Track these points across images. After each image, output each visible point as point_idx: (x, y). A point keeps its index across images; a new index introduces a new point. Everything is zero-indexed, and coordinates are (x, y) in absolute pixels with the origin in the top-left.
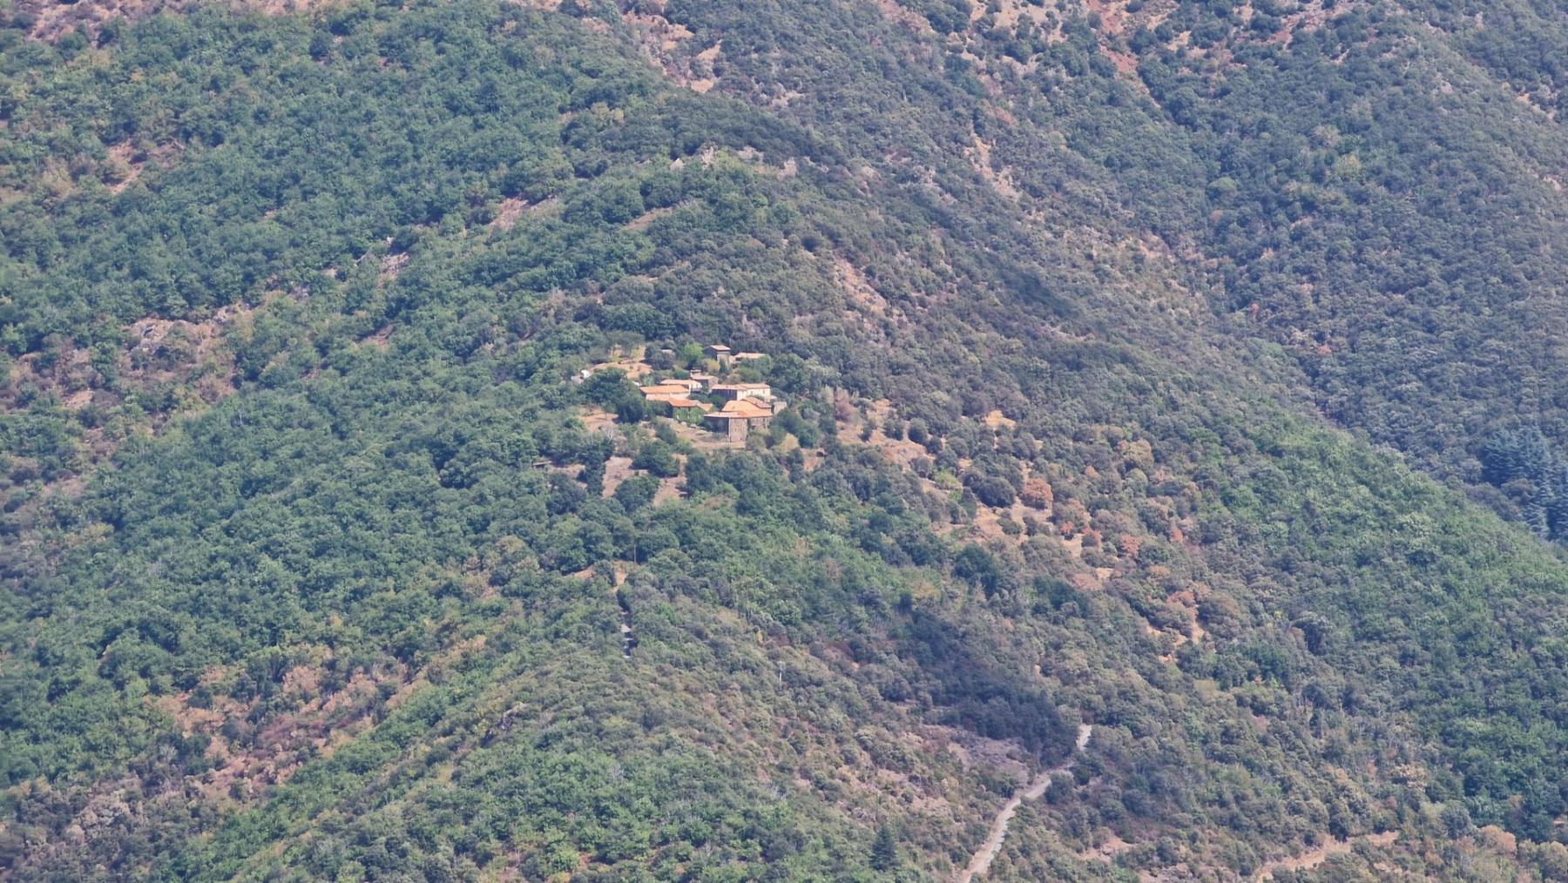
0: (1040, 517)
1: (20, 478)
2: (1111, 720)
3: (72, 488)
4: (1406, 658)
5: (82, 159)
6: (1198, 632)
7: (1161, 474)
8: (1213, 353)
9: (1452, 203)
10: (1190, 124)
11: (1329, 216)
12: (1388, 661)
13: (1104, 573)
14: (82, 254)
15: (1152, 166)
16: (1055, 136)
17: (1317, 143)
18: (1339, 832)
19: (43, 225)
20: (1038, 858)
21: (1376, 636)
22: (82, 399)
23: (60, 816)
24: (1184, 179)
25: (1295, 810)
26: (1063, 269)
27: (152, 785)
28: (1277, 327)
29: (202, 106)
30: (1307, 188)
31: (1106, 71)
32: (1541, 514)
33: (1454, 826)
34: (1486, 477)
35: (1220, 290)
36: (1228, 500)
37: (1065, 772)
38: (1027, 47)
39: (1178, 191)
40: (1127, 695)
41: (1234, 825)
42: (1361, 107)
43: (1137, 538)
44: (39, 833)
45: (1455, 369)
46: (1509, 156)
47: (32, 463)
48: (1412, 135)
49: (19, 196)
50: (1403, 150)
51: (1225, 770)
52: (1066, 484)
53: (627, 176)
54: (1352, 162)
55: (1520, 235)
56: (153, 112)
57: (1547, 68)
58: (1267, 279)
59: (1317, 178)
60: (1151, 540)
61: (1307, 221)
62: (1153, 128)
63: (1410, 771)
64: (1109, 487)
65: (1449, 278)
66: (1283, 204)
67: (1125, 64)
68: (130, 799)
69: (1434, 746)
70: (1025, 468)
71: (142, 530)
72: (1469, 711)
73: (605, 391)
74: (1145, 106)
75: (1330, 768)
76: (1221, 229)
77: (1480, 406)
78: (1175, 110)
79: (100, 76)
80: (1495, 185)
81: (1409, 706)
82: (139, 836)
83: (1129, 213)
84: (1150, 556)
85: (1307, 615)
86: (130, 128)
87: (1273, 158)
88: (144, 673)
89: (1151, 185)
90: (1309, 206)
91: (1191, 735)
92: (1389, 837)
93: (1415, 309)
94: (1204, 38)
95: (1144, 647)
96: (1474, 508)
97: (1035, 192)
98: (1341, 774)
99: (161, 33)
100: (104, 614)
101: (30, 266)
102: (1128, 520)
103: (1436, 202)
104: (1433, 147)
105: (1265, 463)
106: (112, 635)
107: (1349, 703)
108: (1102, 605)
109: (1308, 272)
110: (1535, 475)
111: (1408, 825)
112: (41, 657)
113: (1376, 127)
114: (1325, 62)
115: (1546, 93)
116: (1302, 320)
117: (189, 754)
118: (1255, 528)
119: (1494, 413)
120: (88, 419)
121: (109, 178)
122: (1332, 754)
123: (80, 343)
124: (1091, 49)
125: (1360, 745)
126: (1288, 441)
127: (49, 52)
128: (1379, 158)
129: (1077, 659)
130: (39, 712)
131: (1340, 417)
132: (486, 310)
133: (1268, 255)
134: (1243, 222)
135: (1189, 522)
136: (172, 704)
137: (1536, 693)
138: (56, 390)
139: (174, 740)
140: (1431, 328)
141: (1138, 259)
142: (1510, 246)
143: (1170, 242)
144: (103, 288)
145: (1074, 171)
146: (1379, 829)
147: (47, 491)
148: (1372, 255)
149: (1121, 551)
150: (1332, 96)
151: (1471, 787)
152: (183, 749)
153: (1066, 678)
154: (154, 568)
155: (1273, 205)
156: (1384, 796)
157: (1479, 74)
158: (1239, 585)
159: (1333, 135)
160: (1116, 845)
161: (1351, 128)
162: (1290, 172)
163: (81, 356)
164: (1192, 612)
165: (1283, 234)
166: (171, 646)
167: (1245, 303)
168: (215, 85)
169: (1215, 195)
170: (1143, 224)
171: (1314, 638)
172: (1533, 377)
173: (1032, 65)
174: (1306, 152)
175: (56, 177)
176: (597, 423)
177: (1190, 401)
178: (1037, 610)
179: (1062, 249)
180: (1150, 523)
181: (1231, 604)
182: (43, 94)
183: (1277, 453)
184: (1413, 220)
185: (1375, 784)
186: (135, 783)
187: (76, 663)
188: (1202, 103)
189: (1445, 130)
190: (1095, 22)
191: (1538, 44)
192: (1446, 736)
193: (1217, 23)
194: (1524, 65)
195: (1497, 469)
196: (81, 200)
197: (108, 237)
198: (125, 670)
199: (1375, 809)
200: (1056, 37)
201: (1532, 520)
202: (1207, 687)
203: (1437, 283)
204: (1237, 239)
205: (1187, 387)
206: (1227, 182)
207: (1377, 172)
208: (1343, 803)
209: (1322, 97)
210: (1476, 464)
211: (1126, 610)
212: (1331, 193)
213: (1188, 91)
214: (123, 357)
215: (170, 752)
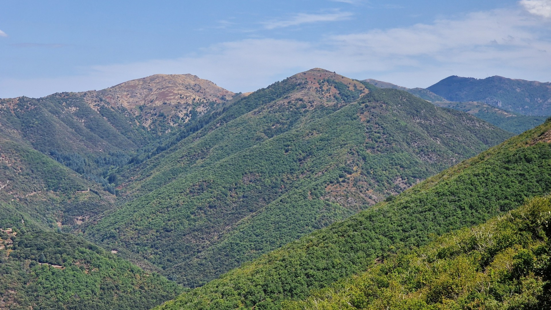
0: (3, 159)
2: (11, 180)
4: (42, 173)
6: (20, 171)
7: (17, 154)
8: (22, 142)
9: (47, 127)
11: (34, 128)
12: (40, 174)
13: (10, 165)
15: (15, 122)
16: (5, 119)
17: (33, 120)
18: (35, 191)
20: (3, 194)
21: (39, 171)
24: (19, 124)
25: (30, 189)
26: (6, 133)
28: (29, 139)
30: (32, 125)
31: (11, 113)
32: (56, 158)
33: (47, 190)
34: (51, 155)
35: (23, 135)
36: (23, 157)
37: (6, 185)
38: (2, 110)
39: (18, 125)
40: (13, 177)
41: (24, 190)
42: (38, 117)
43: (14, 161)
45: (47, 144)
46: (53, 122)
48: (43, 120)
51: (23, 185)
52: (6, 155)
54: (37, 122)
55: (54, 130)
57: (57, 113)
58: (28, 134)
59: (33, 124)
61: (32, 128)
62: (15, 119)
63: (42, 185)
64: (11, 156)
65: (47, 134)
66: (30, 127)
67: (13, 112)
69: (45, 182)
70: (2, 154)
72: (49, 179)
74: (15, 116)
75: (34, 185)
76: (23, 129)
78: (18, 117)
80: (52, 125)
81: (42, 178)
83: (13, 127)
84: (15, 163)
85: (32, 169)
87: (28, 122)
89: (15, 124)
90: (32, 127)
91: (19, 181)
92: (40, 192)
93: (43, 138)
94: (21, 109)
95: (14, 172)
96: (49, 158)
97: (3, 125)
102: (13, 159)
103: (45, 127)
104: (45, 121)
105: (28, 153)
107: (36, 178)
108: (10, 168)
109: (32, 134)
110: (56, 155)
111: (42, 190)
113: (39, 119)
114: (34, 112)
115: (57, 116)
116: (31, 138)
118: (26, 160)
119: (51, 148)
122: (34, 183)
124: (9, 110)
125: (37, 182)
126: (30, 151)
128: (39, 122)
129: (7, 174)
131: (35, 149)
133: (28, 132)
134: (25, 128)
135: (19, 159)
137: (56, 177)
140: (45, 139)
141: (14, 132)
143: (17, 130)
145: (7, 123)
148: (39, 132)
149: (12, 162)
150: (35, 115)
151: (49, 186)
155: (28, 127)
156: (40, 187)
157: (50, 113)
158: (25, 166)
160: (11, 193)
161: (37, 119)
162: (30, 123)
164: (20, 169)
165: (29, 130)
167: (25, 137)
169: (22, 126)
170: (15, 128)
171: (32, 171)
172: (55, 145)
173: (3, 112)
177: (19, 147)
178: (3, 168)
179: (6, 131)
180: (15, 159)
181: (24, 168)
183: (29, 152)
184: (43, 128)
188: (21, 116)
189: (46, 119)
190: (9, 107)
193: (23, 108)
194: (55, 112)
195: (52, 154)
199: (39, 189)
200: (5, 109)
201: (55, 159)
202: (21, 176)
205: (19, 145)
206: (23, 124)
208: (35, 188)
209: (33, 116)
210: (49, 153)
211: (13, 168)
212: (35, 125)
213: (19, 115)
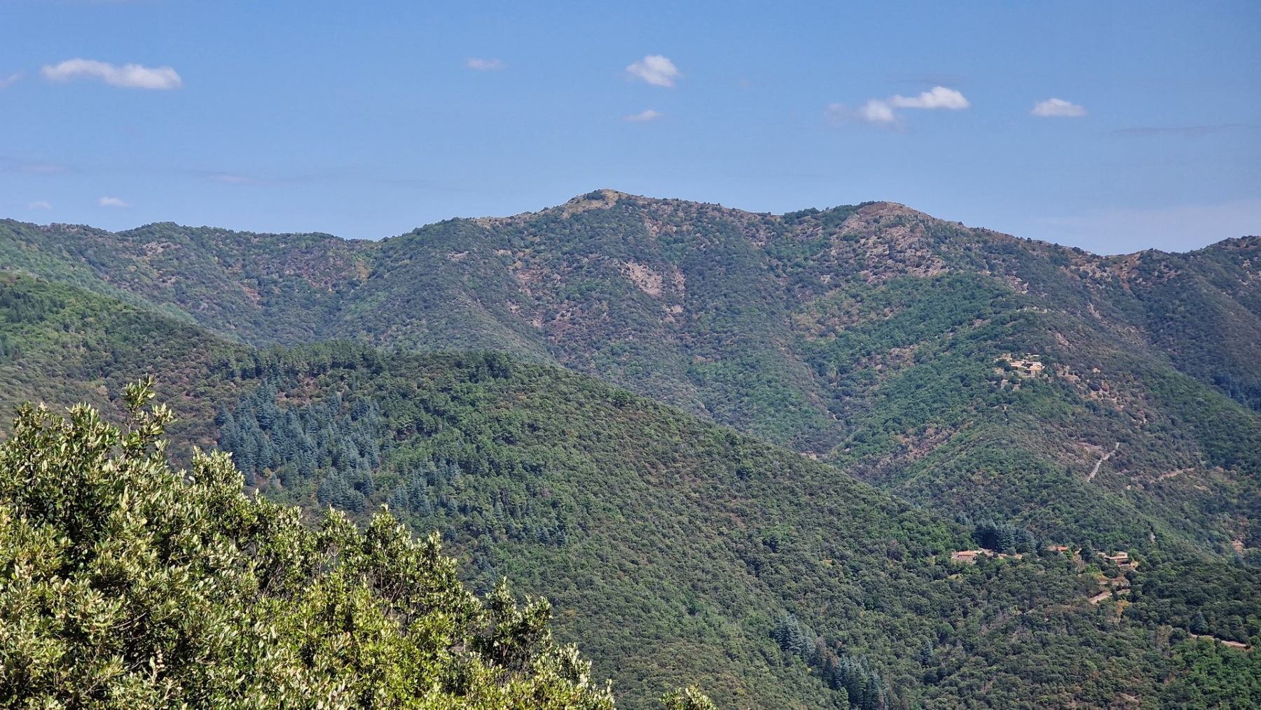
0: (1106, 393)
1: (865, 385)
2: (1124, 441)
3: (876, 388)
4: (1196, 427)
5: (879, 311)
6: (1145, 420)
7: (1136, 383)
8: (1148, 354)
9: (1207, 318)
10: (1142, 300)
11: (1176, 322)
12: (1191, 427)
13: (1122, 406)
14: (879, 333)
15: (1133, 310)
16: (1110, 303)
17: (1173, 304)
18: (1180, 468)
19: (870, 326)
20: (1107, 474)
21: (1188, 421)
22: (880, 367)
23: (875, 463)
24: (1141, 313)
25: (1169, 463)
26: (1111, 335)
27: (896, 456)
28: (1164, 348)
29: (906, 299)
30: (1171, 315)
31: (1122, 288)
32: (1229, 392)
33: (1208, 466)
34: (1216, 383)
35: (1150, 339)
36: (1152, 389)
37: (1113, 453)
38: (1102, 282)
39: (1140, 316)
40: (1128, 435)
41: (1154, 466)
42: (1184, 296)
43: (1129, 398)
44: (870, 467)
45: (1207, 358)
46: (1221, 307)
47: (867, 382)
48: (1197, 302)
49: (864, 320)
50: (1195, 306)
51: (1152, 453)
52: (1112, 386)
53: (1006, 314)
54: (1182, 308)
55: (1223, 326)
56: (895, 301)
57: (1229, 286)
58: (1161, 337)
59: (1173, 312)
60: (1133, 399)
61: (1171, 323)
62: (1133, 301)
63: (1197, 453)
64: (1123, 386)
65: (1206, 336)
66: (1165, 319)
67: (1126, 286)
68: (891, 459)
69: (1203, 447)
70: (1103, 382)
71: (893, 397)
72: (1212, 439)
73: (1001, 364)
74: (1131, 296)
75: (1177, 453)
76: (1150, 325)
77: (1214, 366)
78: (1139, 297)
79: (883, 292)
80: (1217, 314)
81: (1197, 438)
82: (893, 468)
83: (1128, 321)
84: (1132, 403)
85: (1172, 416)
86: (889, 304)
87: (1163, 308)
88: (894, 430)
89: (1133, 314)
90: (1172, 319)
91: (1144, 445)
92: (1192, 469)
93: (1197, 343)
94: (1145, 280)
95: (1132, 424)
96: (1213, 391)
97: (1104, 316)
98: (1180, 454)
99: (897, 282)
100: (884, 416)
101: (867, 337)
102: (1128, 395)
103: (1202, 318)
104: (1202, 305)
105: (1161, 380)
106: (887, 421)
107: (1182, 437)
108: (1121, 414)
109: (1172, 335)
110: (1228, 383)
111: (1197, 466)
112: (870, 426)
113: (1188, 301)
114: (1175, 285)
115: (1230, 292)
116: (1170, 346)
117: (904, 449)
118: (1159, 395)
119: (1217, 368)
120: (880, 371)
121: (885, 316)
122: (1178, 449)
123: (878, 354)
124: (1118, 282)
125: (1185, 447)
126: (1167, 375)
127: (871, 287)
128: (1189, 307)
129: (1115, 427)
130: (870, 439)
131: (1179, 369)
132: (973, 345)
133: (1162, 331)
134: (1155, 323)
135: (1143, 394)
136: (900, 437)
137: (1228, 435)
138: (873, 364)
139: (901, 446)
140: (1201, 348)
141: (1130, 332)
142: (1221, 328)
143: (1137, 328)
144: (883, 341)
145: (1114, 312)
146: (1190, 467)
147: (871, 388)
148: (1187, 331)
149: (1126, 401)
150: (1177, 293)
151: (1212, 457)
153: (1113, 431)
154: (896, 406)
155: (1164, 319)
156: (1191, 459)
157: (1213, 287)
158: (1155, 409)
159: (1177, 302)
160: (1126, 471)
161: (1182, 300)
162: (1167, 311)
163: (879, 357)
164: (1144, 416)
165: (1165, 326)
166: (900, 424)
167: (1156, 342)
168: (909, 294)
169: (1148, 317)
170: (1131, 324)
171: (1173, 422)
172: (1227, 359)
173: (1104, 287)
174: (1171, 306)
176: (999, 371)
177: (1142, 366)
178: (1106, 415)
179: (1111, 330)
180: (1133, 395)
181: (1153, 414)
182: (870, 296)
183: (1164, 378)
184: (1197, 322)
185: (1189, 456)
186: (892, 455)
187: (878, 428)
188: (1145, 295)
189: (1205, 301)
190: (1119, 276)
191: (1228, 280)
192: (1206, 445)
193: (1149, 276)
194: (1224, 285)
195: (1218, 381)
196: (878, 321)
197: (885, 329)
198: (889, 430)
199: (1189, 463)
200: (1110, 280)
201: (1227, 394)
202: (1147, 433)
203: (1203, 337)
204: (1153, 327)
205: (1142, 362)
206: (1151, 314)
207: (1188, 311)
208: (1181, 461)
209: (1174, 293)
210: (1213, 380)
211: (1127, 415)
212: (1177, 316)
213: (1141, 292)
214: (888, 357)
215: (900, 448)
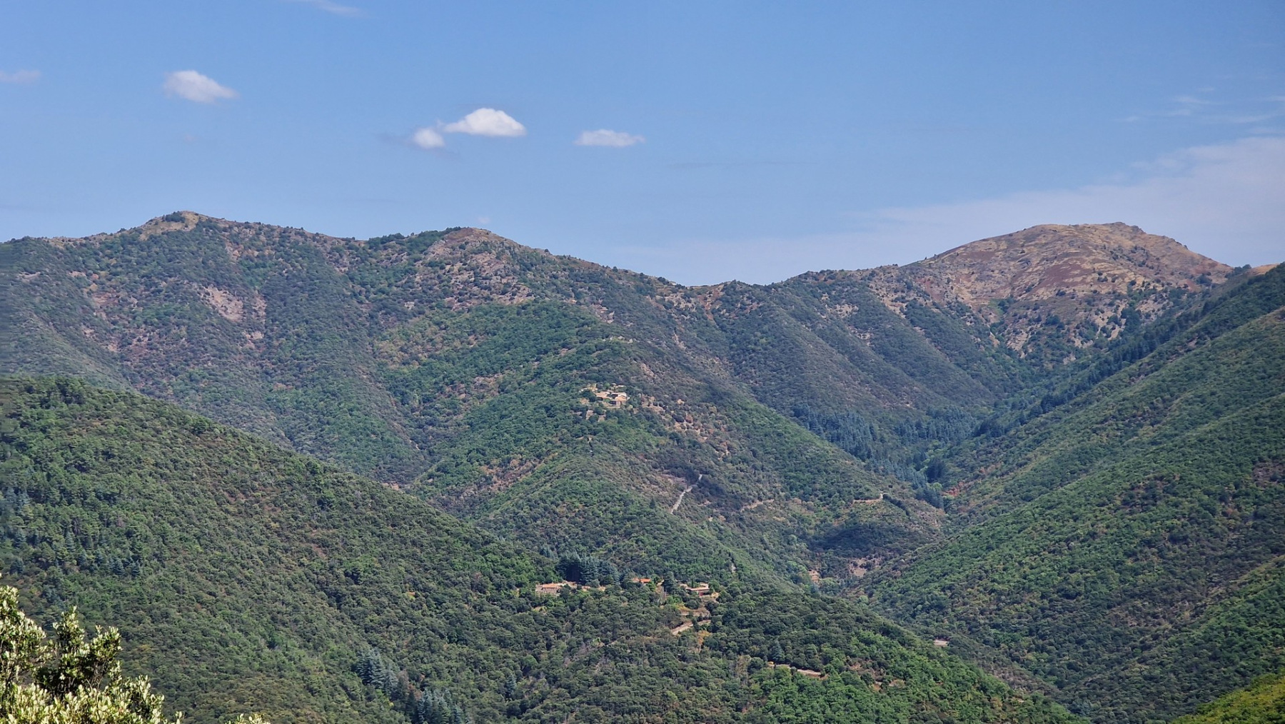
0: (690, 425)
1: (448, 415)
2: (706, 473)
3: (461, 417)
4: (776, 458)
5: (463, 339)
6: (727, 452)
7: (719, 415)
8: (731, 386)
9: (787, 351)
10: (725, 331)
11: (758, 353)
12: (772, 459)
13: (705, 438)
14: (463, 361)
15: (717, 341)
16: (694, 334)
17: (755, 336)
18: (760, 499)
19: (454, 355)
20: (689, 506)
21: (769, 453)
22: (463, 396)
23: (458, 494)
24: (725, 344)
25: (750, 494)
26: (695, 366)
27: (480, 487)
28: (746, 379)
29: (491, 327)
30: (753, 347)
31: (706, 319)
32: (808, 424)
33: (787, 498)
34: (795, 415)
35: (732, 371)
36: (734, 421)
37: (696, 485)
38: (687, 313)
39: (723, 347)
40: (711, 467)
41: (736, 498)
42: (766, 328)
43: (713, 430)
44: (454, 498)
45: (788, 390)
46: (800, 339)
47: (451, 411)
48: (778, 334)
49: (448, 348)
50: (776, 338)
51: (733, 485)
52: (696, 417)
53: (592, 343)
54: (764, 340)
55: (803, 358)
56: (480, 328)
57: (809, 319)
58: (744, 368)
59: (755, 344)
60: (716, 430)
61: (753, 355)
62: (717, 332)
63: (777, 485)
64: (706, 418)
65: (786, 368)
66: (747, 350)
67: (710, 317)
68: (474, 490)
69: (783, 479)
70: (687, 413)
71: (477, 427)
72: (791, 471)
73: (586, 394)
74: (715, 327)
75: (758, 484)
76: (733, 356)
77: (793, 399)
78: (722, 328)
79: (467, 319)
80: (797, 346)
81: (776, 470)
82: (477, 499)
83: (711, 352)
84: (715, 434)
85: (753, 448)
86: (474, 332)
87: (745, 340)
88: (478, 461)
89: (716, 346)
90: (754, 351)
91: (725, 476)
92: (772, 500)
93: (778, 376)
94: (729, 311)
95: (715, 456)
96: (792, 423)
97: (689, 347)
98: (761, 486)
99: (481, 309)
100: (467, 447)
101: (451, 364)
102: (711, 426)
103: (783, 350)
104: (783, 337)
105: (743, 412)
106: (470, 452)
107: (763, 469)
108: (704, 446)
109: (753, 367)
110: (806, 415)
111: (776, 498)
112: (453, 457)
113: (770, 333)
114: (757, 317)
115: (809, 325)
116: (752, 378)
117: (488, 480)
118: (741, 427)
119: (797, 400)
120: (464, 401)
121: (469, 344)
122: (759, 481)
123: (462, 383)
124: (703, 313)
125: (765, 479)
126: (749, 407)
127: (455, 314)
128: (770, 340)
129: (698, 459)
130: (453, 469)
131: (761, 401)
132: (558, 375)
133: (744, 362)
134: (738, 355)
135: (725, 426)
136: (484, 468)
137: (806, 467)
138: (457, 394)
139: (485, 477)
140: (782, 380)
141: (713, 363)
142: (801, 361)
143: (721, 359)
144: (467, 370)
145: (698, 342)
146: (770, 499)
147: (455, 418)
148: (768, 363)
149: (709, 433)
150: (759, 325)
151: (791, 489)
152: (487, 479)
153: (696, 463)
154: (479, 436)
155: (745, 351)
156: (771, 491)
157: (793, 320)
158: (737, 441)
159: (759, 334)
160: (708, 502)
161: (763, 332)
162: (749, 343)
163: (463, 386)
164: (726, 447)
165: (747, 358)
166: (483, 454)
167: (738, 374)
168: (494, 322)
169: (731, 348)
170: (715, 355)
171: (755, 454)
172: (806, 392)
173: (688, 317)
174: (753, 338)
175: (457, 343)
176: (584, 402)
178: (689, 447)
179: (695, 361)
180: (716, 426)
181: (734, 445)
182: (454, 324)
183: (746, 410)
184: (778, 354)
185: (769, 488)
186: (476, 487)
187: (462, 458)
188: (728, 326)
189: (785, 333)
190: (703, 307)
191: (807, 313)
192: (785, 477)
193: (732, 307)
194: (803, 317)
195: (798, 414)
196: (462, 349)
197: (469, 358)
198: (473, 460)
199: (769, 495)
200: (694, 310)
201: (806, 426)
202: (729, 465)
203: (784, 370)
204: (737, 359)
206: (734, 345)
207: (769, 343)
208: (761, 493)
209: (756, 325)
210: (793, 412)
211: (711, 447)
212: (759, 348)
213: (725, 323)
214: (472, 386)
215: (484, 479)
